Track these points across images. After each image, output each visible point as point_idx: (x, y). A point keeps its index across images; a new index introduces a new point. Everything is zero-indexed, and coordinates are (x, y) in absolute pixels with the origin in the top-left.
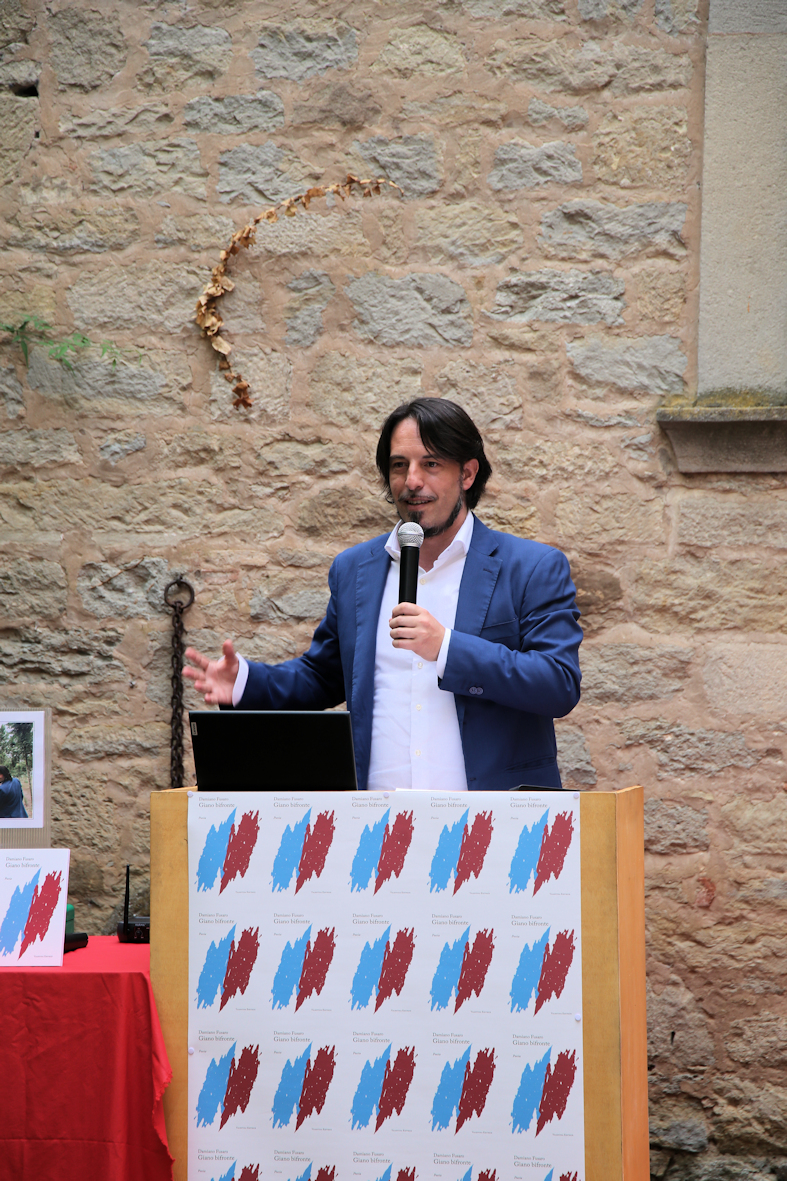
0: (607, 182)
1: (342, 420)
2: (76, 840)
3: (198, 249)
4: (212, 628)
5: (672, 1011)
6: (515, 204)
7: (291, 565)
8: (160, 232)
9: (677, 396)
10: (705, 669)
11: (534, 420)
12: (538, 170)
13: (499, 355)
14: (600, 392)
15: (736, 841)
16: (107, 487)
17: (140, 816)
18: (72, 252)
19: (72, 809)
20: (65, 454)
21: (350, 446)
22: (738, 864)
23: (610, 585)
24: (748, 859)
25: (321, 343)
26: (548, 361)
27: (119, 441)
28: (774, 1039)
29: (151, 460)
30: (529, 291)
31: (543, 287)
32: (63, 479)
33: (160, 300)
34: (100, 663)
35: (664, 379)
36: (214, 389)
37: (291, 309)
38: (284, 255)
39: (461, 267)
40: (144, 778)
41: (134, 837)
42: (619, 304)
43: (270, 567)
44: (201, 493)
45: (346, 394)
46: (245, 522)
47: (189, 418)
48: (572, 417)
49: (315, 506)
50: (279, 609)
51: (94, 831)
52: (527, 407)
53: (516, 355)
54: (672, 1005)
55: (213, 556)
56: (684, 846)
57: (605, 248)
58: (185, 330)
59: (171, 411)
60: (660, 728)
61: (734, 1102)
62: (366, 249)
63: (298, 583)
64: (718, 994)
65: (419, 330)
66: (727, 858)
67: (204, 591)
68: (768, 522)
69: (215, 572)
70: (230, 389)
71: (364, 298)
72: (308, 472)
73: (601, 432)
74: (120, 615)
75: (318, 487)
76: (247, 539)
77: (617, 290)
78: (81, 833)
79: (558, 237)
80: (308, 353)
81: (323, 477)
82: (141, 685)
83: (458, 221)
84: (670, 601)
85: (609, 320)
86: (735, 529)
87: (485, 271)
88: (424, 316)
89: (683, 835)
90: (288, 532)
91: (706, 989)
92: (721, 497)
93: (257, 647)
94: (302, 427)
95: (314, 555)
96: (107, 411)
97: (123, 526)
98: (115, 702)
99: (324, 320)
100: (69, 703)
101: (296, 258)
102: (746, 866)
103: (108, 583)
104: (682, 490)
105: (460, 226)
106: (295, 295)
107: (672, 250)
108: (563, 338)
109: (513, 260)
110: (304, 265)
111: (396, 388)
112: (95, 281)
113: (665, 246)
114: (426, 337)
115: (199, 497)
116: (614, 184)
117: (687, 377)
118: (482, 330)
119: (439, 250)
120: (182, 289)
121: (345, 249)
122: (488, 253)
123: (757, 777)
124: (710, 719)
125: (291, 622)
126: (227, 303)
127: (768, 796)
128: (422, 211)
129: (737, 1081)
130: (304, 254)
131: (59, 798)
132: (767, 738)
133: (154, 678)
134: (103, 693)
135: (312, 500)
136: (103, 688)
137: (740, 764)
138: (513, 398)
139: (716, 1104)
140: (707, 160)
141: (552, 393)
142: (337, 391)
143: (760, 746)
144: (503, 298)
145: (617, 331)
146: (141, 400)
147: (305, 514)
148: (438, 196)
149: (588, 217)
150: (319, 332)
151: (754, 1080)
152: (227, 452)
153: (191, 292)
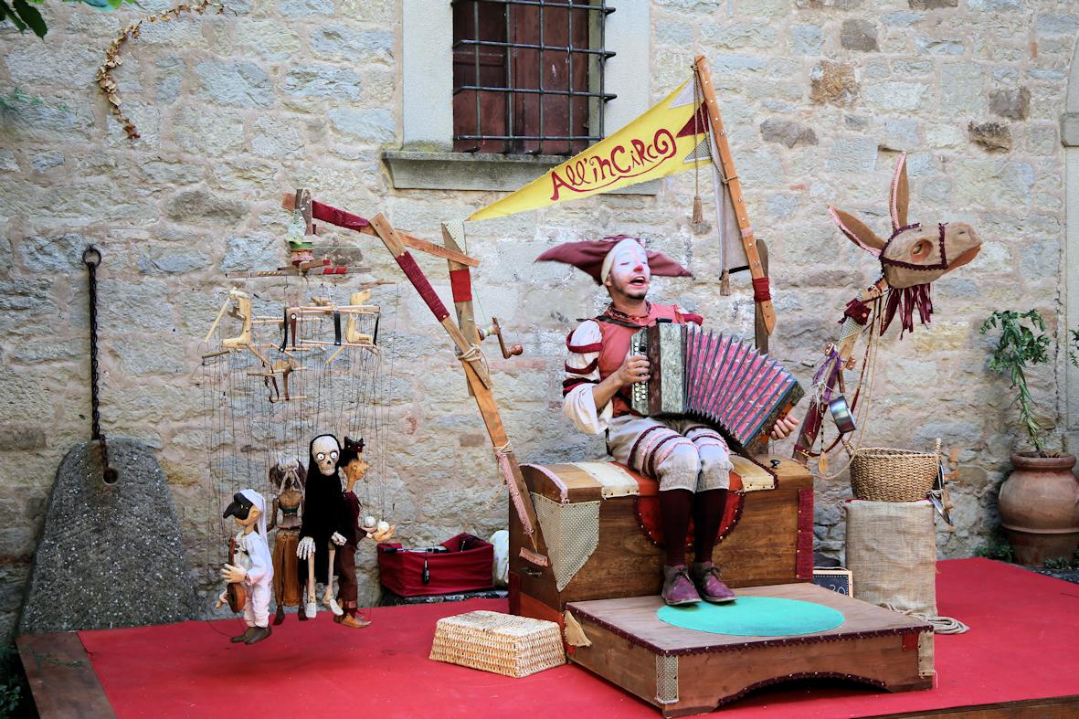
0: (348, 17)
1: (194, 150)
2: (25, 415)
3: (96, 36)
4: (114, 279)
5: (394, 492)
6: (295, 24)
7: (164, 239)
8: (69, 23)
9: (391, 144)
10: (409, 300)
11: (311, 155)
12: (308, 5)
13: (289, 114)
14: (348, 139)
15: (426, 396)
16: (38, 188)
17: (69, 398)
18: (8, 31)
19: (22, 396)
20: (8, 165)
21: (200, 166)
22: (427, 409)
23: (355, 252)
24: (433, 405)
25: (179, 100)
26: (318, 120)
27: (46, 158)
28: (447, 502)
29: (69, 171)
30: (306, 77)
31: (314, 75)
32: (6, 181)
33: (71, 66)
34: (36, 301)
35: (383, 134)
36: (110, 127)
37: (159, 78)
38: (154, 44)
39: (264, 60)
40: (71, 374)
41: (66, 412)
42: (358, 89)
43: (150, 240)
44: (103, 193)
45: (196, 134)
46: (133, 212)
47: (93, 144)
48: (334, 153)
49: (179, 202)
50: (157, 267)
51: (38, 409)
52: (306, 146)
53: (299, 115)
54: (394, 489)
55: (112, 233)
56: (399, 400)
57: (349, 55)
58: (89, 87)
59: (81, 140)
60: (386, 334)
61: (426, 538)
62: (206, 45)
63: (168, 251)
64: (417, 481)
65: (241, 96)
66: (422, 406)
67: (107, 255)
68: (441, 217)
69: (114, 243)
70: (121, 127)
71: (207, 75)
72: (173, 182)
73: (350, 163)
74: (50, 270)
75: (179, 191)
76: (135, 222)
77: (355, 80)
78: (29, 411)
79: (322, 47)
80: (171, 107)
81: (182, 184)
82: (65, 315)
83: (262, 32)
84: (389, 262)
85: (353, 98)
86: (424, 221)
87: (279, 63)
88: (243, 88)
89: (398, 394)
90: (161, 218)
91: (411, 479)
92: (416, 203)
93: (143, 290)
94: (168, 154)
95: (178, 233)
96: (37, 138)
97: (51, 213)
98: (49, 326)
99: (181, 87)
100: (17, 327)
101: (161, 47)
102: (432, 409)
103: (40, 249)
104: (395, 198)
105: (263, 35)
106: (160, 70)
107: (386, 60)
108: (326, 106)
109: (295, 58)
110: (166, 51)
111: (228, 131)
112: (25, 51)
113: (382, 57)
114: (245, 101)
115: (102, 195)
116: (353, 18)
117: (396, 133)
118: (279, 99)
119: (251, 48)
120: (86, 61)
121: (192, 43)
122: (280, 53)
123: (435, 360)
124: (412, 328)
125: (165, 274)
126: (117, 72)
127: (442, 370)
128: (240, 23)
129: (428, 527)
130: (167, 45)
131: (13, 389)
132: (442, 338)
133: (75, 311)
134: (40, 321)
135: (176, 199)
136: (40, 318)
137: (428, 353)
138: (299, 141)
139: (417, 540)
140: (405, 9)
141: (322, 139)
142: (190, 131)
143: (439, 343)
144: (291, 80)
145: (357, 104)
146: (59, 131)
147: (172, 207)
148: (249, 15)
149: (339, 36)
150: (178, 94)
151: (436, 525)
152: (120, 167)
153: (91, 63)
